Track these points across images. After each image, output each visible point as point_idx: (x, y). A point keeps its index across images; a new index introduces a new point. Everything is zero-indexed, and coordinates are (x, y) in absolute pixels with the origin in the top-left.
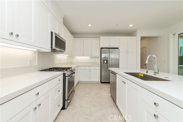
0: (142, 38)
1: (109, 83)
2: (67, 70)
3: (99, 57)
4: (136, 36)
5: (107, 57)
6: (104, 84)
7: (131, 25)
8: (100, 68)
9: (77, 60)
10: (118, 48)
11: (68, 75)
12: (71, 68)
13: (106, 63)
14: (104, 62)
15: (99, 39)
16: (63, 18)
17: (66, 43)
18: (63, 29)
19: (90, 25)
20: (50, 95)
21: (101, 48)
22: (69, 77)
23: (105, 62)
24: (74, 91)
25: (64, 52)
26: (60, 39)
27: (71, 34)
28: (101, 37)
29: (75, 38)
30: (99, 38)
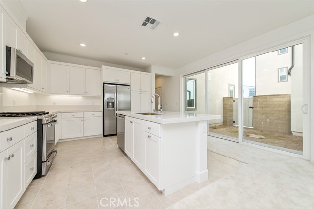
0: (157, 76)
1: (116, 135)
2: (41, 115)
3: (99, 97)
4: (150, 72)
5: (114, 97)
6: (109, 138)
7: (144, 58)
8: (101, 114)
9: (55, 103)
10: (129, 86)
11: (48, 122)
12: (48, 113)
13: (112, 107)
14: (108, 105)
15: (100, 69)
16: (27, 21)
17: (34, 69)
18: (26, 41)
19: (83, 45)
20: (21, 148)
21: (104, 84)
22: (49, 125)
23: (111, 104)
24: (56, 151)
25: (29, 85)
26: (25, 60)
27: (41, 51)
28: (103, 66)
29: (48, 60)
30: (100, 67)
